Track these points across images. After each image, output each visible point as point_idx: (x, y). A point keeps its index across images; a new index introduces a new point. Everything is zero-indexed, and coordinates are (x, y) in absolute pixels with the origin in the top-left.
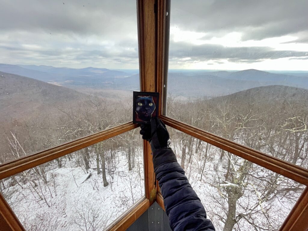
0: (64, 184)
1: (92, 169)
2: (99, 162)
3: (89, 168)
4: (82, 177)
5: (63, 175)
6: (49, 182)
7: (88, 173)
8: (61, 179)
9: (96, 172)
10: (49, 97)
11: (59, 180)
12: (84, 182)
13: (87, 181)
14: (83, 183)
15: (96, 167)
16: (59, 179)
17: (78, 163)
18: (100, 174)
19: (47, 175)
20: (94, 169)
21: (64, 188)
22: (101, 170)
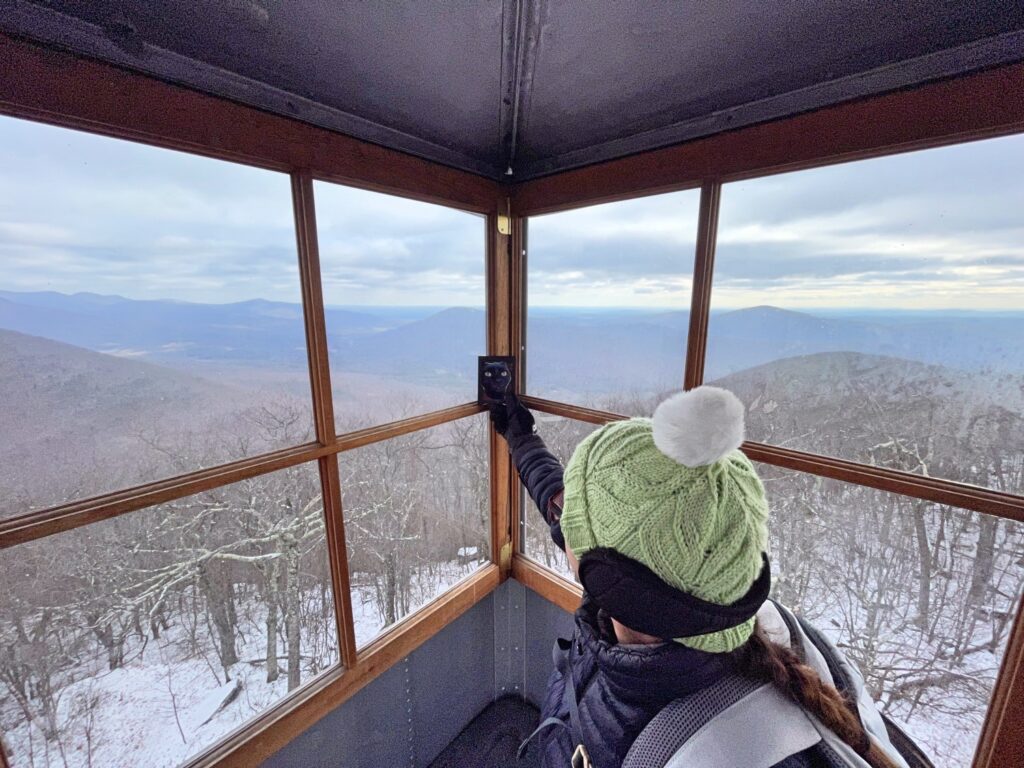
0: (130, 733)
1: (249, 665)
2: (278, 634)
3: (235, 660)
4: (204, 698)
5: (125, 699)
6: (63, 732)
7: (228, 680)
8: (117, 716)
9: (262, 674)
10: (95, 401)
11: (110, 718)
12: (210, 719)
13: (225, 715)
14: (207, 722)
15: (264, 656)
16: (108, 717)
17: (192, 647)
18: (276, 682)
19: (61, 704)
20: (252, 663)
21: (126, 752)
22: (284, 664)
